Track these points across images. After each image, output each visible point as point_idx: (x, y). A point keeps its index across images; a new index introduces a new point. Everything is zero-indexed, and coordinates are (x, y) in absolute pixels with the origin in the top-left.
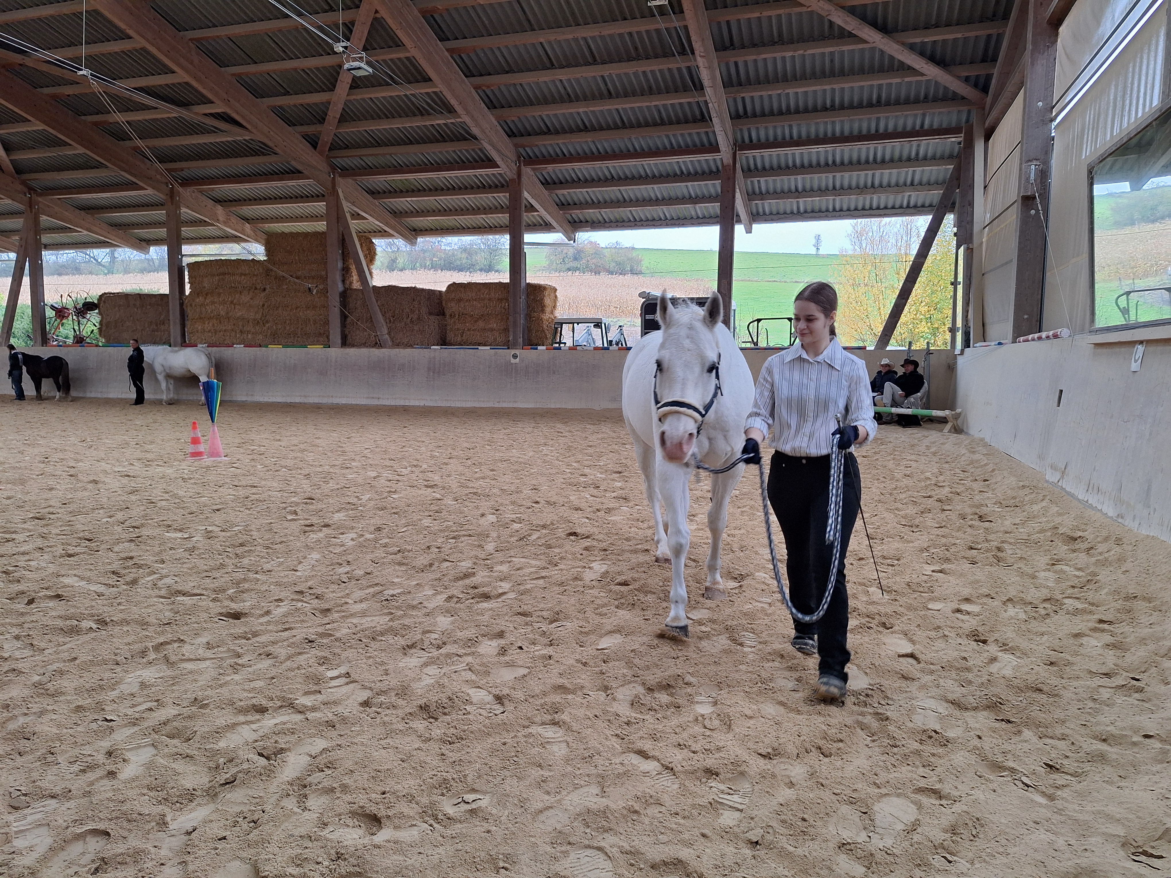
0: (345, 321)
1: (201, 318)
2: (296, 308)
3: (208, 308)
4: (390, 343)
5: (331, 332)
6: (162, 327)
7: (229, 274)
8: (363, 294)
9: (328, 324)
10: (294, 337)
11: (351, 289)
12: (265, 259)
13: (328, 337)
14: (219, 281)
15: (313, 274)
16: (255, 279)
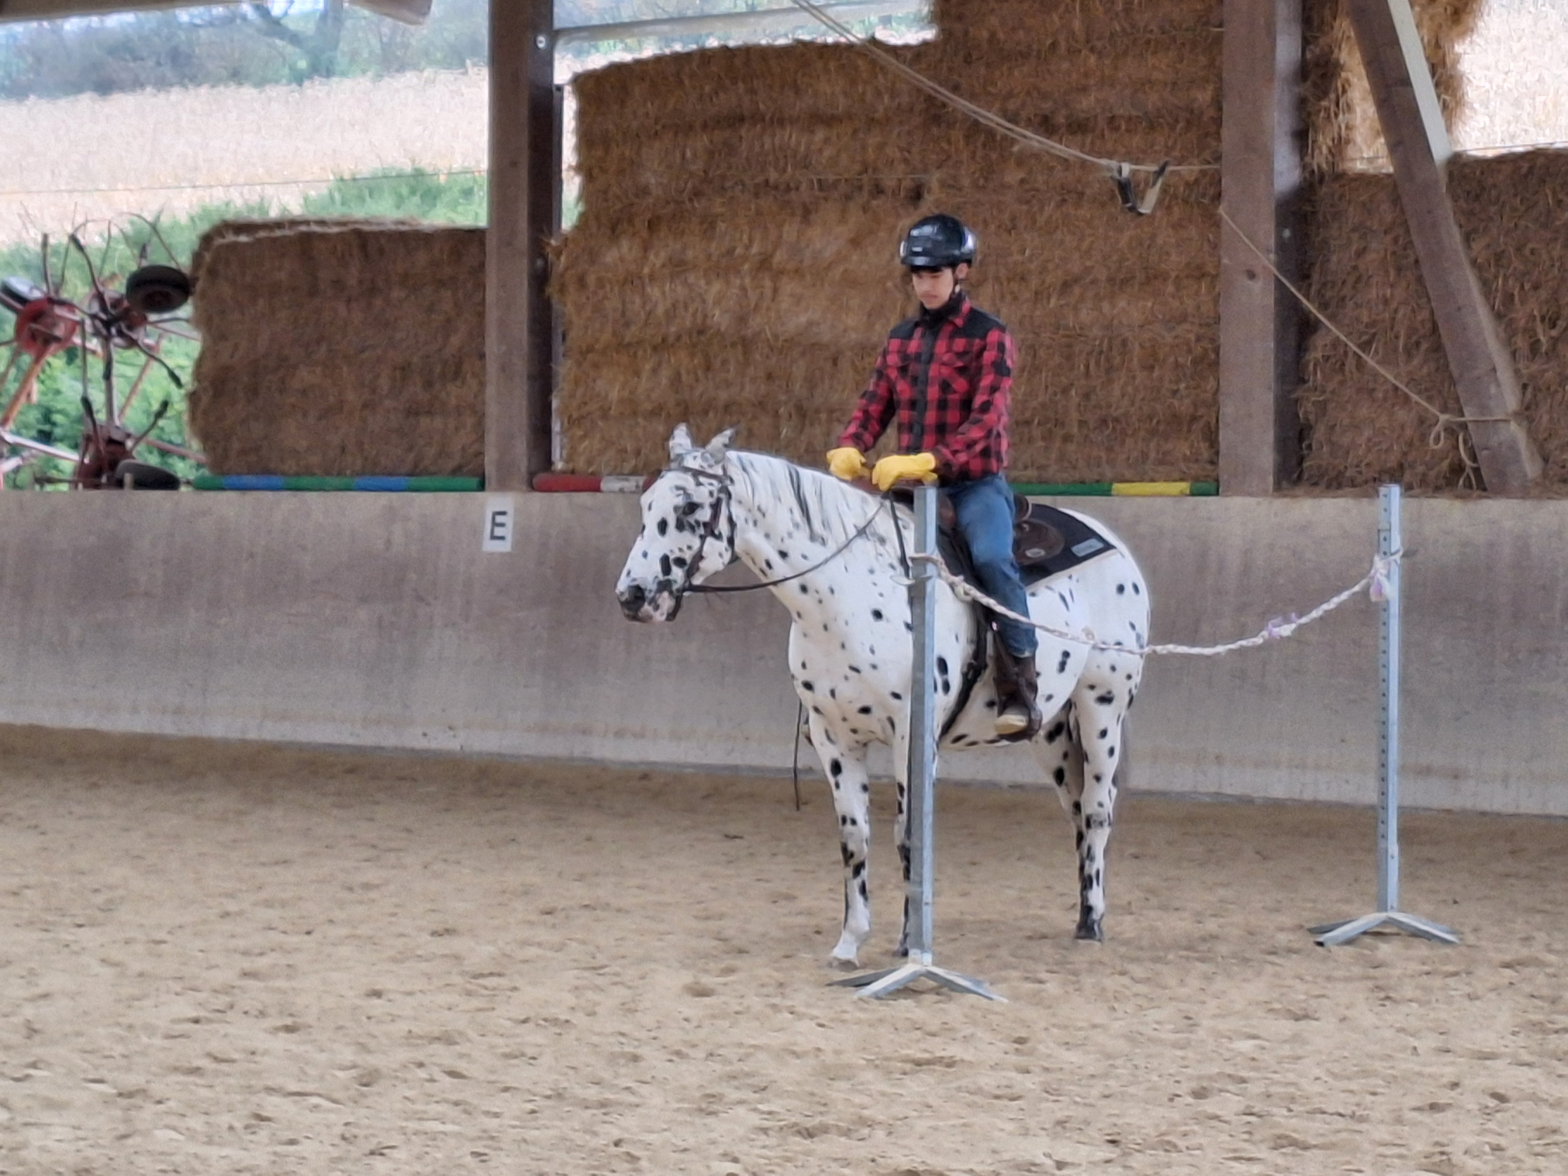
0: (1301, 348)
1: (622, 346)
2: (1066, 286)
3: (654, 292)
4: (1531, 467)
5: (1228, 410)
6: (453, 393)
7: (757, 118)
8: (1396, 200)
9: (1215, 365)
10: (1048, 437)
11: (1340, 177)
12: (929, 34)
13: (1212, 437)
14: (711, 154)
15: (1152, 100)
16: (874, 140)
